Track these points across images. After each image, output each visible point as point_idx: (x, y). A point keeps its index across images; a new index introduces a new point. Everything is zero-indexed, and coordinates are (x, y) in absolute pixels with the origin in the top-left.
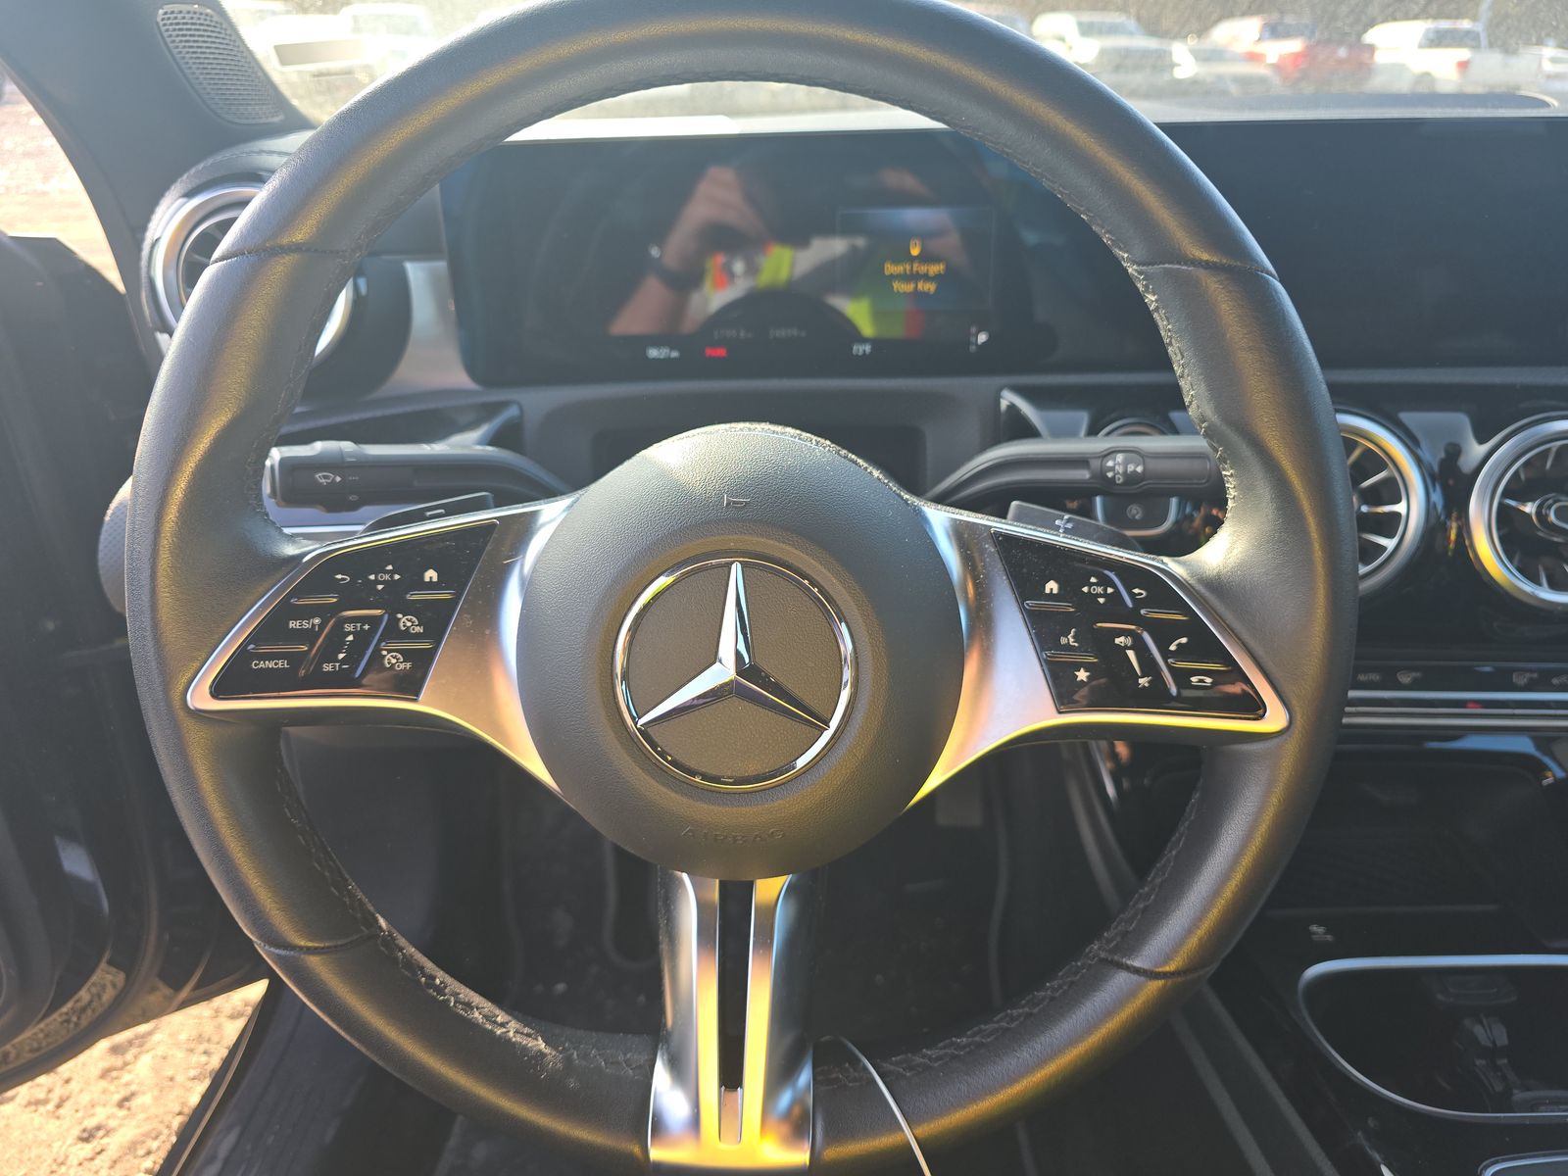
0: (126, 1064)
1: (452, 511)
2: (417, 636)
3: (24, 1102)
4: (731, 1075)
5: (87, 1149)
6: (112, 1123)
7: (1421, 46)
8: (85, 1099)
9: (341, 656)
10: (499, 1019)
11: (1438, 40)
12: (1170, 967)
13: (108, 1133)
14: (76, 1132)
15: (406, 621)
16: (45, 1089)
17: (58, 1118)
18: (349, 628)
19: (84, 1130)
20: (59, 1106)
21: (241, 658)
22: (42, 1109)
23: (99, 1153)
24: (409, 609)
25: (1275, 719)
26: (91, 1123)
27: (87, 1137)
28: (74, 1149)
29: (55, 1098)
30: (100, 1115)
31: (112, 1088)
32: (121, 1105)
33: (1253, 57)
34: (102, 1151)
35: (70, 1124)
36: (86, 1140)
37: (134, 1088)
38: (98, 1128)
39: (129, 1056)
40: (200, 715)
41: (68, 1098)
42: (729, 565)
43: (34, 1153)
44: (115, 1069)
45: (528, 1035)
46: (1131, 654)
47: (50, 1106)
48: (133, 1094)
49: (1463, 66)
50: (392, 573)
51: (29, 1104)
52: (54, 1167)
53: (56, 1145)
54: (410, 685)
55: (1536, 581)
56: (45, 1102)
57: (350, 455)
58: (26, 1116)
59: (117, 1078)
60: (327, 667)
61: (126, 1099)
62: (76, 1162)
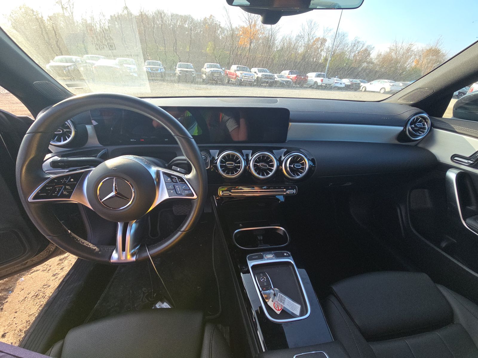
0: (63, 262)
1: (82, 169)
2: (70, 189)
3: (41, 271)
4: (124, 249)
5: (54, 278)
6: (59, 273)
7: (315, 77)
8: (54, 269)
9: (56, 193)
10: (89, 244)
11: (318, 76)
12: (186, 230)
13: (58, 275)
14: (52, 275)
15: (67, 187)
16: (46, 268)
17: (48, 273)
18: (57, 188)
19: (53, 274)
20: (48, 271)
21: (38, 193)
22: (45, 271)
23: (56, 278)
24: (68, 185)
25: (195, 197)
26: (55, 273)
27: (54, 275)
28: (51, 278)
29: (48, 269)
30: (57, 272)
31: (59, 267)
32: (61, 269)
33: (288, 77)
34: (57, 278)
35: (51, 273)
36: (54, 276)
37: (64, 266)
38: (56, 274)
39: (63, 261)
40: (31, 202)
41: (50, 269)
42: (113, 178)
43: (43, 279)
44: (60, 263)
45: (94, 246)
46: (178, 188)
47: (47, 271)
48: (64, 267)
49: (322, 80)
50: (65, 180)
51: (42, 271)
52: (47, 281)
53: (48, 278)
54: (69, 197)
55: (260, 175)
56: (46, 270)
57: (65, 160)
58: (42, 273)
59: (61, 265)
60: (53, 194)
61: (62, 268)
62: (52, 280)
